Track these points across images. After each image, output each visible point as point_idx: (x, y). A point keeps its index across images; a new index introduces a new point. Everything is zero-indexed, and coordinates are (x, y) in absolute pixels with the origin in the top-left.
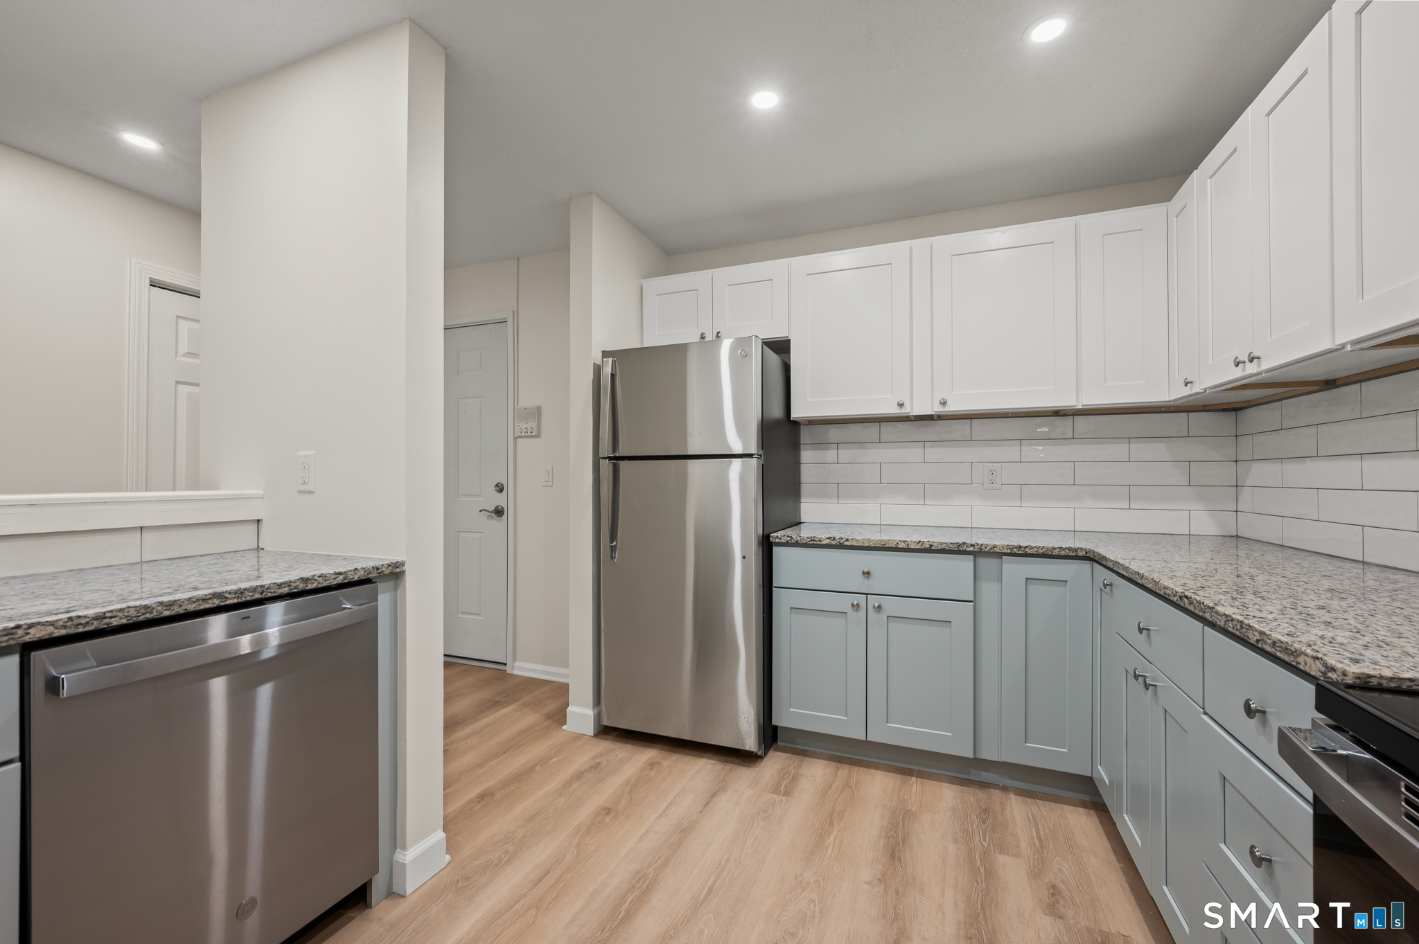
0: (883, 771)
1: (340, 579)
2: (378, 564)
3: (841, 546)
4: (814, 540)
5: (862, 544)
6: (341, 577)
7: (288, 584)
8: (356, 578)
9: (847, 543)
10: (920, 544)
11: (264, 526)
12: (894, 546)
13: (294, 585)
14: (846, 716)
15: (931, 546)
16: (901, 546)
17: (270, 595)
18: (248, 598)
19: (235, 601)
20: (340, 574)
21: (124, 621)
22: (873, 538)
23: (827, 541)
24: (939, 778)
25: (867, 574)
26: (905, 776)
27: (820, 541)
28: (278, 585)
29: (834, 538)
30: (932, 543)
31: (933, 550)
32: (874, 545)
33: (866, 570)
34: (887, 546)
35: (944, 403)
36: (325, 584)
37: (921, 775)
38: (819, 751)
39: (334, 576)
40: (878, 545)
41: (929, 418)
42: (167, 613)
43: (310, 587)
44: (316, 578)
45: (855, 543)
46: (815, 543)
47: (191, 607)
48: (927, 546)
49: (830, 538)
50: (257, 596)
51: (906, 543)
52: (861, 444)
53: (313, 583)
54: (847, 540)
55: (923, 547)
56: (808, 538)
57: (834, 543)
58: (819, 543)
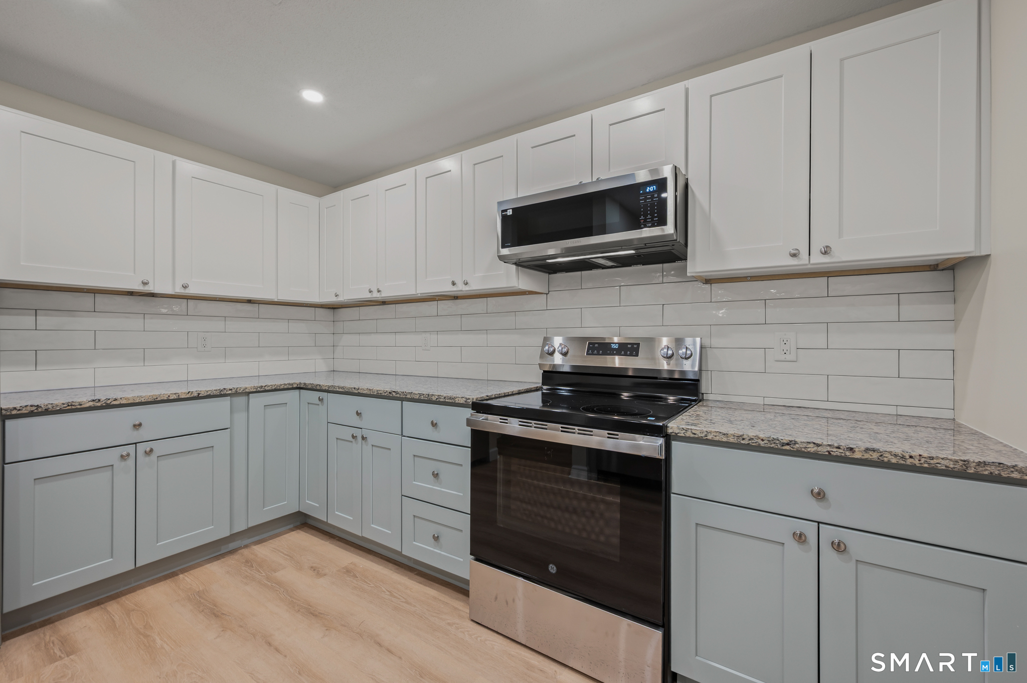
0: (150, 586)
3: (108, 406)
4: (71, 405)
5: (132, 402)
9: (115, 403)
10: (190, 394)
12: (166, 399)
14: (112, 557)
15: (199, 394)
16: (172, 398)
22: (144, 394)
23: (91, 404)
25: (137, 426)
27: (81, 405)
29: (99, 400)
30: (200, 392)
31: (201, 397)
32: (146, 400)
33: (137, 423)
34: (159, 399)
35: (185, 287)
40: (150, 400)
45: (124, 402)
46: (73, 407)
48: (196, 395)
49: (93, 400)
51: (177, 395)
52: (71, 312)
54: (116, 400)
55: (192, 396)
56: (63, 404)
57: (99, 404)
58: (79, 407)
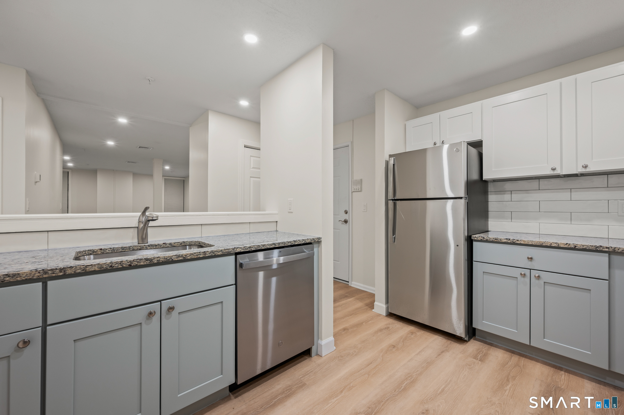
0: (541, 363)
1: (303, 242)
2: (314, 238)
3: (513, 243)
4: (497, 240)
5: (527, 243)
6: (304, 241)
7: (290, 242)
8: (308, 242)
9: (517, 242)
10: (567, 245)
11: (278, 223)
12: (549, 245)
13: (292, 242)
14: (517, 331)
15: (575, 246)
16: (554, 246)
17: (286, 245)
18: (281, 246)
19: (278, 246)
20: (304, 240)
21: (254, 249)
22: (534, 240)
23: (506, 240)
24: (582, 376)
25: (531, 259)
26: (557, 370)
27: (501, 240)
28: (288, 242)
29: (509, 239)
30: (576, 245)
31: (577, 249)
32: (535, 244)
33: (530, 257)
34: (544, 245)
35: (586, 167)
36: (300, 243)
37: (567, 371)
38: (500, 345)
39: (302, 241)
40: (538, 244)
41: (576, 175)
42: (263, 248)
43: (296, 243)
44: (297, 241)
45: (522, 242)
46: (498, 241)
47: (268, 247)
48: (573, 246)
49: (507, 239)
50: (283, 245)
51: (557, 244)
52: (527, 191)
53: (297, 242)
54: (518, 240)
55: (570, 247)
56: (494, 238)
57: (509, 241)
58: (500, 241)
